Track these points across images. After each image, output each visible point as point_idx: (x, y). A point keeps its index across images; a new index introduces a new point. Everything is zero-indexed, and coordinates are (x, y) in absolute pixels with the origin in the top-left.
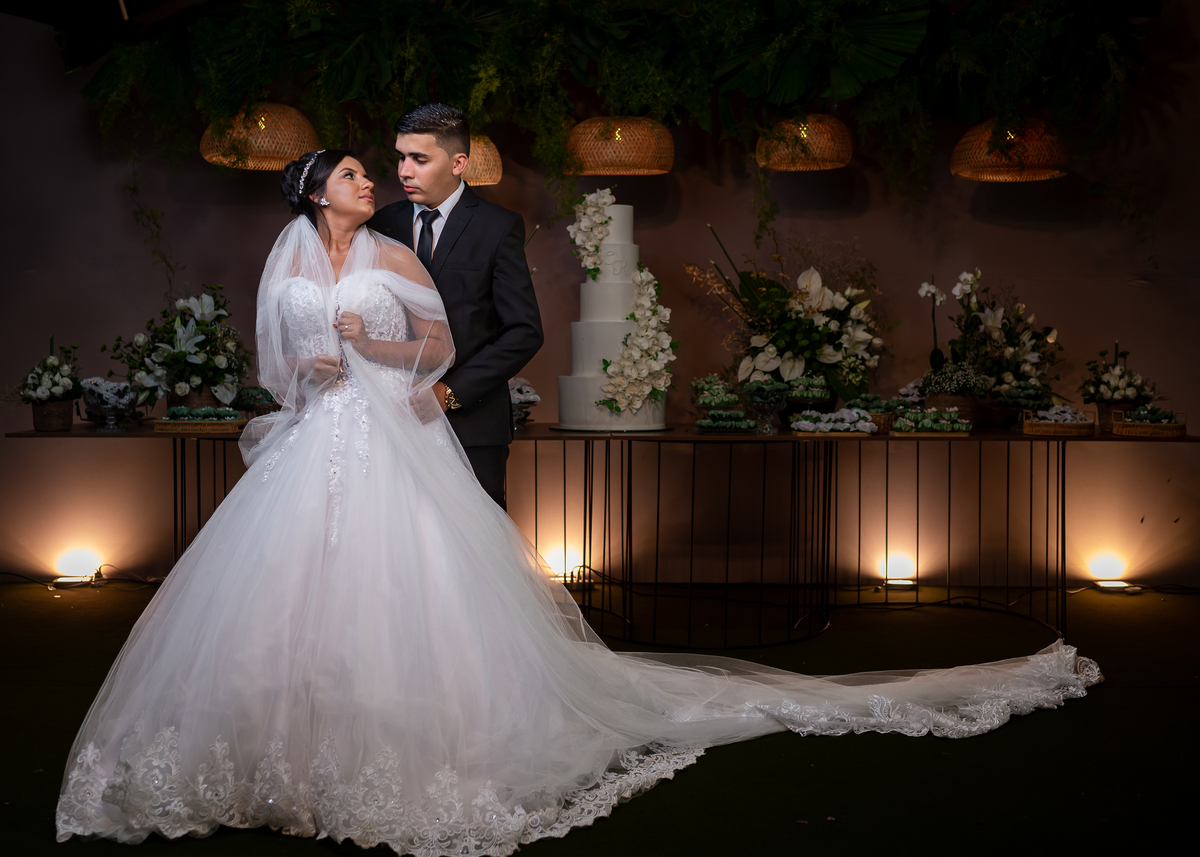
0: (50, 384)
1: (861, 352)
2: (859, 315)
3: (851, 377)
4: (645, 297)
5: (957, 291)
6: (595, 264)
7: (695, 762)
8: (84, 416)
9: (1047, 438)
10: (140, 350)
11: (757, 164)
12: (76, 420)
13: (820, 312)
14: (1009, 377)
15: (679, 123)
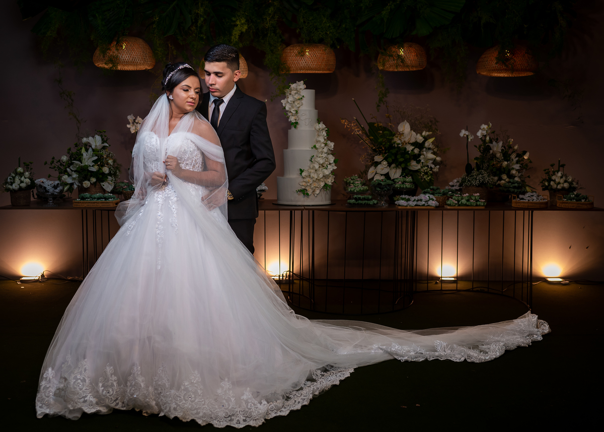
0: (19, 182)
1: (430, 164)
2: (429, 146)
3: (425, 177)
4: (321, 137)
5: (479, 134)
6: (296, 120)
7: (349, 376)
8: (36, 196)
9: (524, 209)
10: (64, 164)
11: (378, 68)
12: (32, 199)
13: (409, 144)
14: (504, 177)
15: (338, 47)
